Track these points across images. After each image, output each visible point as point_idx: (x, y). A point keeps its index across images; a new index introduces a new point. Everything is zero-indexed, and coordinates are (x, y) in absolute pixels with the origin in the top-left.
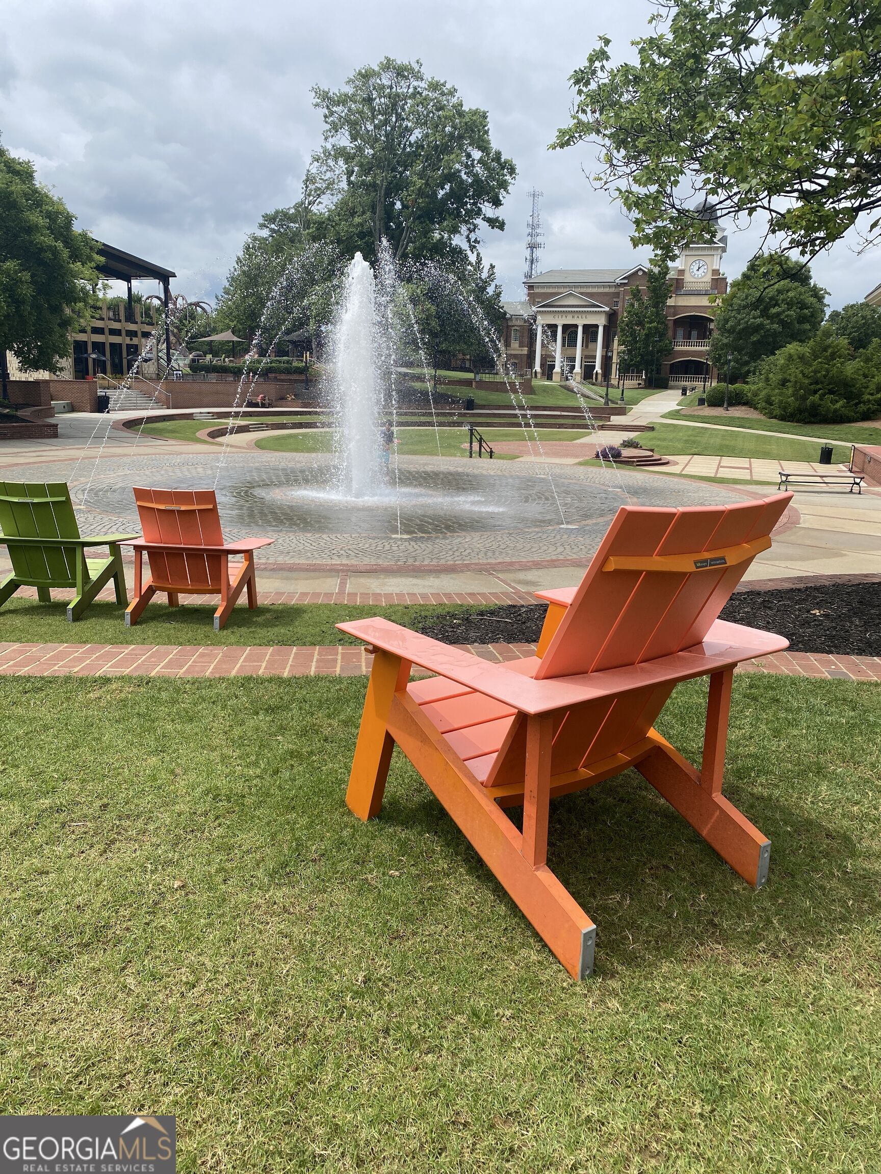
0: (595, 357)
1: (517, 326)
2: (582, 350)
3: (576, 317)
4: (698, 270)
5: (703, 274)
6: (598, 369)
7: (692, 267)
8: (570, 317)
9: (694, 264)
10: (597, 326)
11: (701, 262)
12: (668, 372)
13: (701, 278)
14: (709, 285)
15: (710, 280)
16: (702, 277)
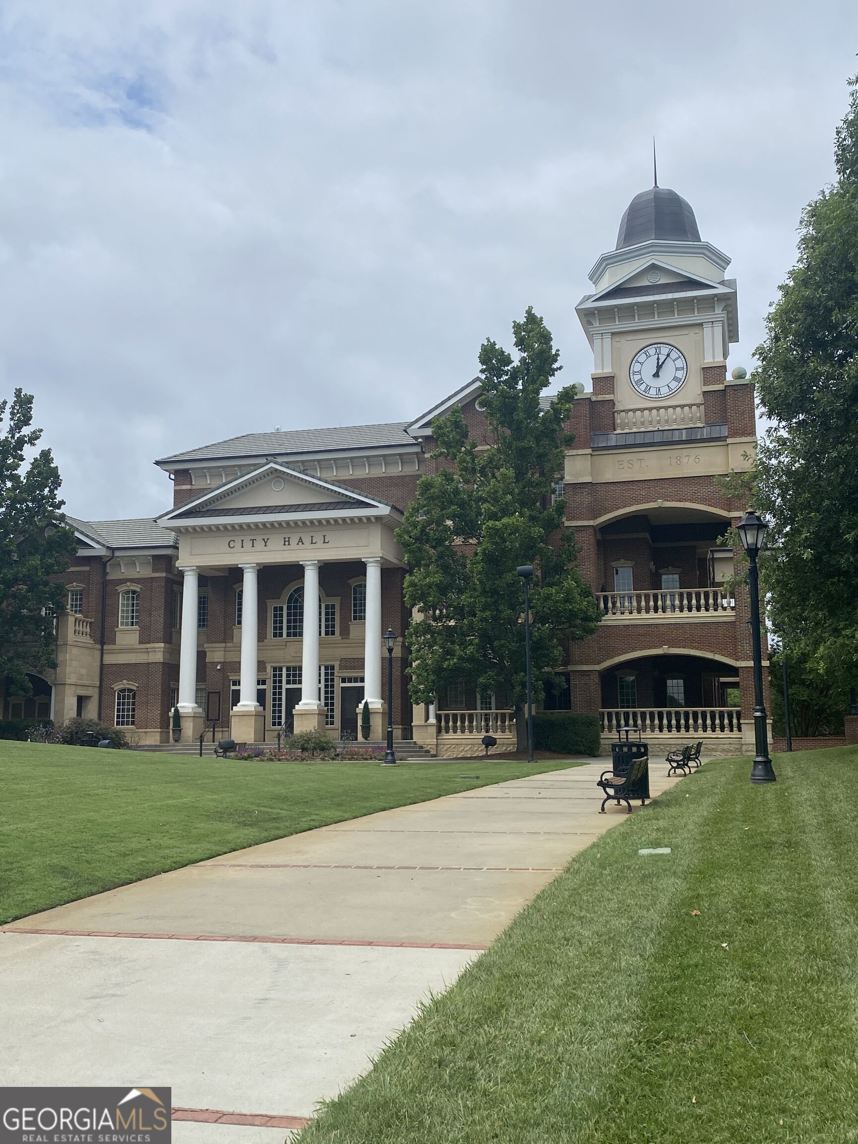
0: (359, 663)
1: (132, 581)
2: (322, 644)
3: (294, 540)
4: (656, 375)
5: (674, 385)
6: (373, 698)
7: (637, 367)
8: (276, 542)
9: (642, 358)
10: (358, 568)
11: (665, 350)
12: (598, 697)
13: (668, 397)
14: (699, 412)
15: (700, 400)
16: (673, 394)
